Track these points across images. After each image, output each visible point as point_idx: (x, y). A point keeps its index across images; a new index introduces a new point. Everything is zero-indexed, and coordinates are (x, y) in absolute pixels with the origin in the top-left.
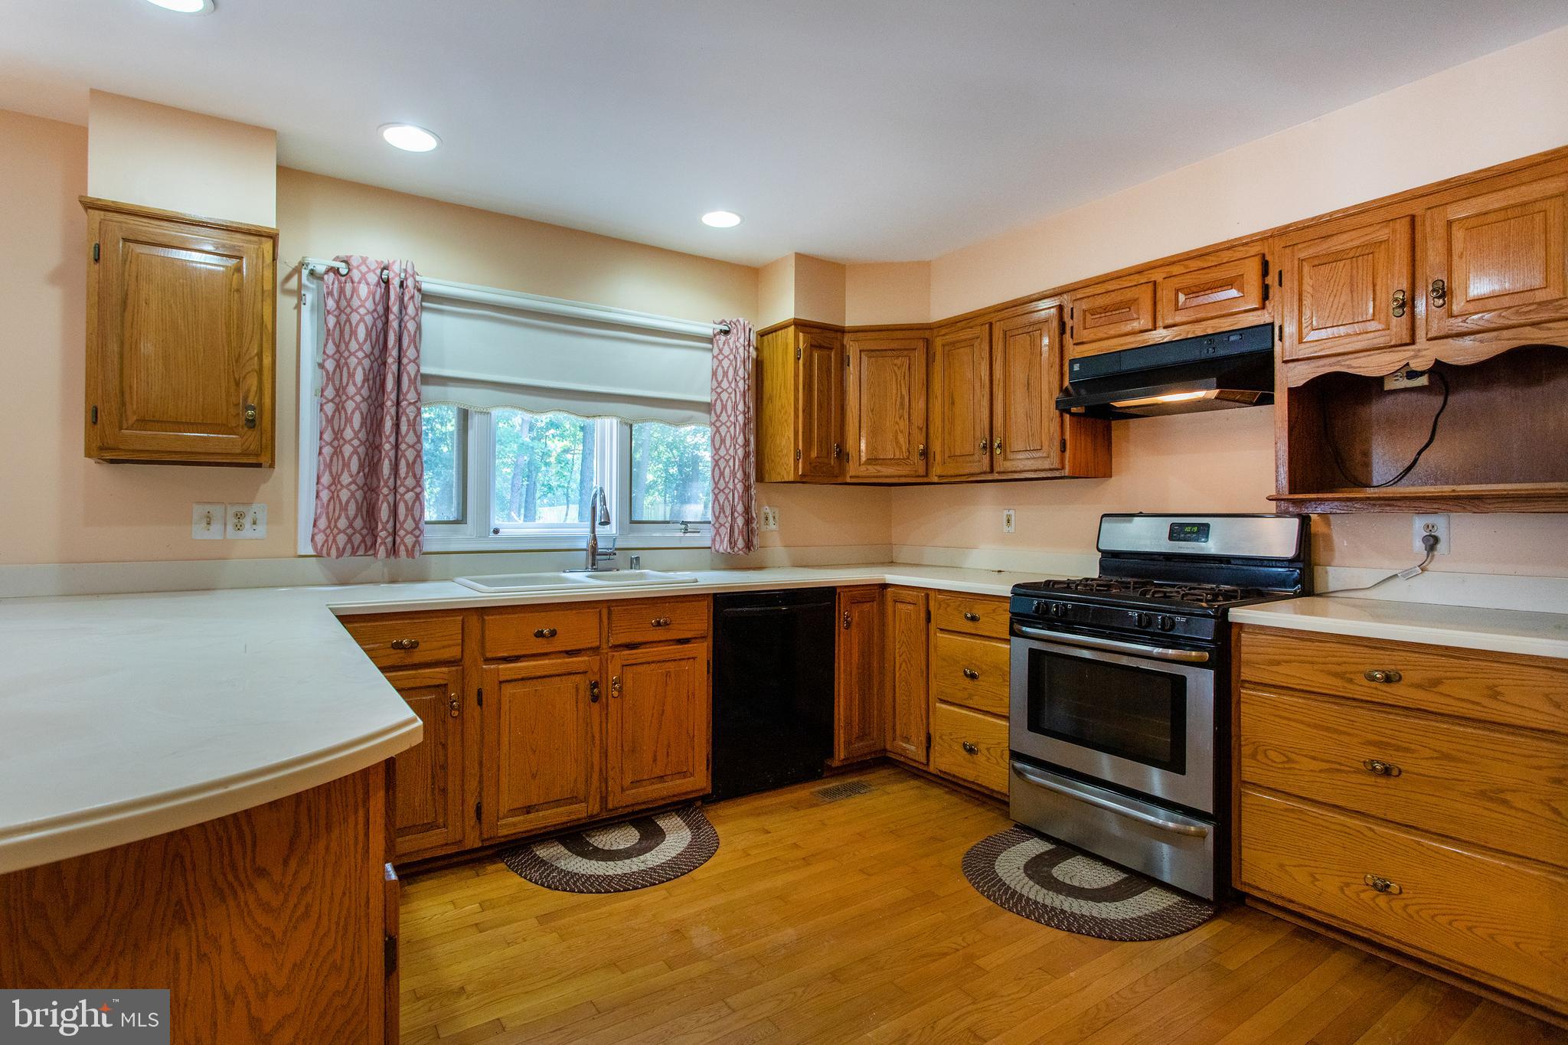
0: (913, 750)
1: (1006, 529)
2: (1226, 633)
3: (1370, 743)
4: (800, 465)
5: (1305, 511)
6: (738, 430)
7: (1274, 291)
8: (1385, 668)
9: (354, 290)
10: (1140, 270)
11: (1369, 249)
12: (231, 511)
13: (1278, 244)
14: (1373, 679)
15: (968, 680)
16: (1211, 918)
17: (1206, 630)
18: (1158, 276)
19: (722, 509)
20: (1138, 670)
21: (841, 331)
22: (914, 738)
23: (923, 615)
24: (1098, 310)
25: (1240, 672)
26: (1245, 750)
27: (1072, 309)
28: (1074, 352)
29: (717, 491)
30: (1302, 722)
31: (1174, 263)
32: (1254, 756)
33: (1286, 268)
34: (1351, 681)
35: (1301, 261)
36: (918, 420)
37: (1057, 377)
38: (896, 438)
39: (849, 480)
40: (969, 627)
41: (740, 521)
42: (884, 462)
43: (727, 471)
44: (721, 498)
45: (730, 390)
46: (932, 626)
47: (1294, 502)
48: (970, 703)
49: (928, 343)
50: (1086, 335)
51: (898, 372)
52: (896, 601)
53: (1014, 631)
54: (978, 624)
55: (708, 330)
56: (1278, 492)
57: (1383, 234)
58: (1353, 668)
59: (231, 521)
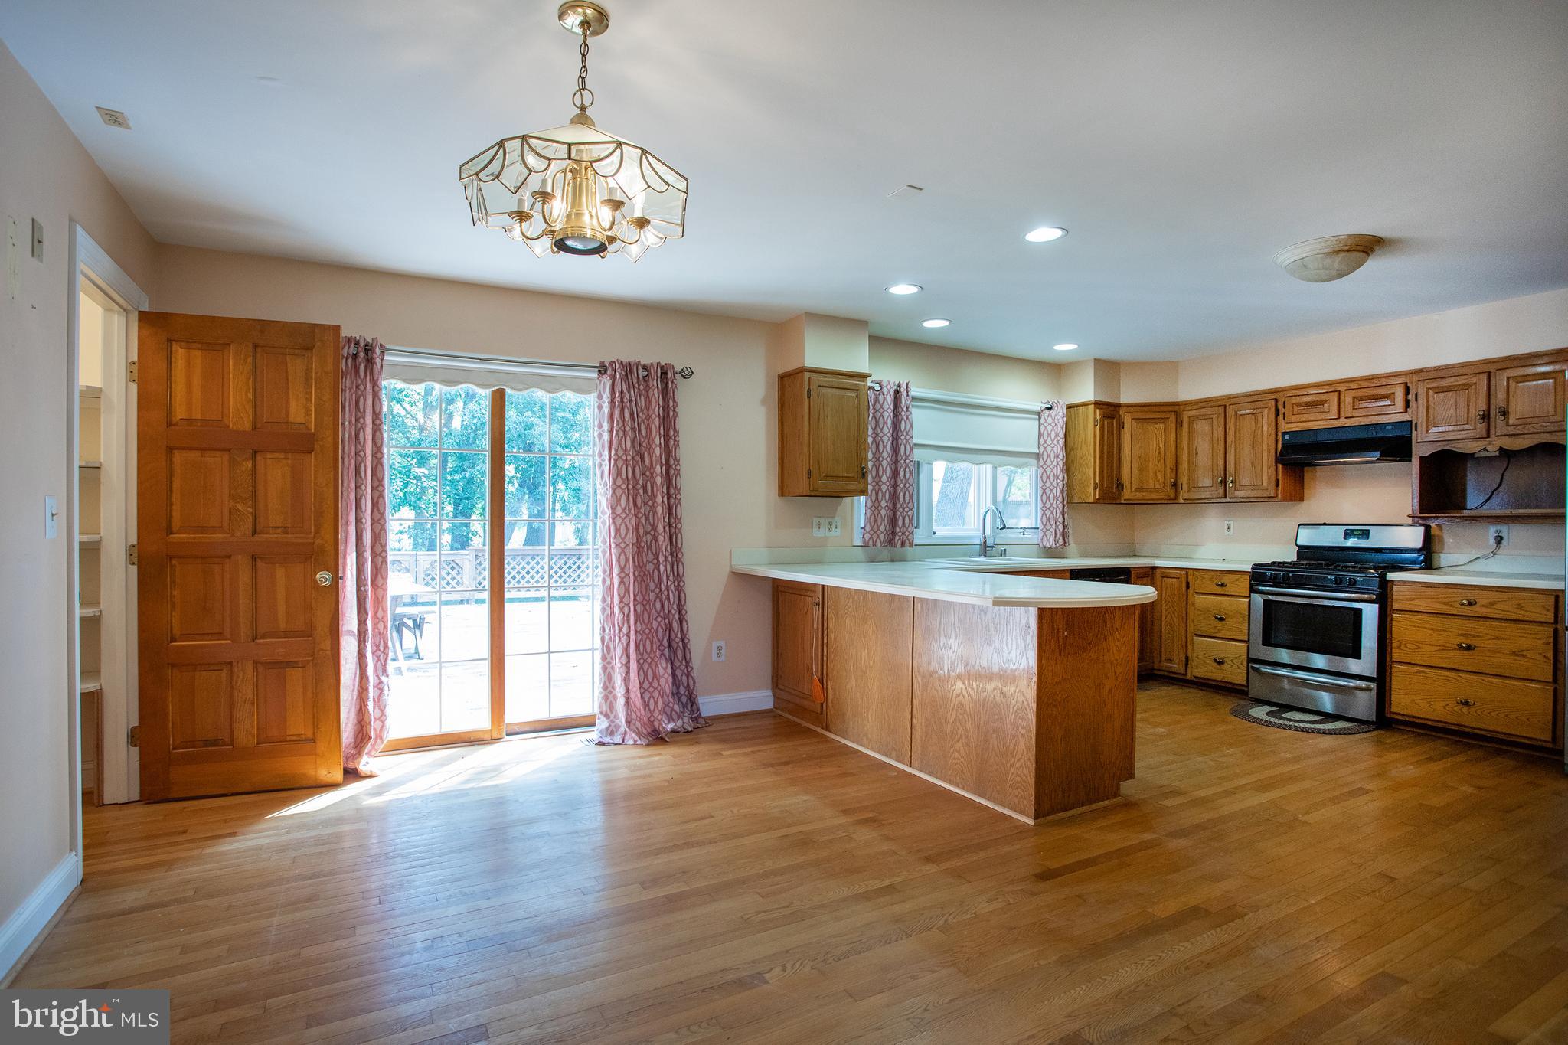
0: (1176, 667)
1: (1226, 533)
2: (1385, 586)
3: (1461, 635)
4: (1097, 493)
5: (1428, 523)
6: (1059, 470)
7: (1413, 404)
8: (1469, 598)
9: (885, 399)
10: (1330, 384)
11: (1466, 387)
12: (827, 522)
13: (1415, 378)
14: (1463, 604)
15: (1217, 622)
16: (1374, 730)
17: (1375, 584)
18: (1341, 388)
19: (1048, 520)
20: (1333, 607)
21: (1118, 406)
22: (1176, 660)
23: (1184, 585)
24: (1303, 405)
25: (1392, 605)
26: (1394, 645)
27: (1284, 402)
28: (1284, 427)
29: (1044, 509)
30: (1425, 628)
31: (1351, 382)
32: (1399, 647)
33: (1420, 391)
34: (1451, 606)
35: (1428, 389)
36: (1170, 462)
37: (1274, 441)
38: (1156, 475)
39: (1123, 502)
40: (1219, 590)
41: (1061, 527)
42: (1146, 490)
43: (1052, 496)
44: (1048, 513)
45: (1053, 445)
46: (1191, 591)
47: (1422, 518)
48: (1220, 635)
49: (1177, 415)
50: (1294, 418)
51: (1157, 433)
52: (1163, 577)
53: (1253, 590)
54: (1226, 589)
55: (1037, 407)
56: (1413, 513)
57: (1473, 380)
58: (1453, 600)
59: (828, 526)
